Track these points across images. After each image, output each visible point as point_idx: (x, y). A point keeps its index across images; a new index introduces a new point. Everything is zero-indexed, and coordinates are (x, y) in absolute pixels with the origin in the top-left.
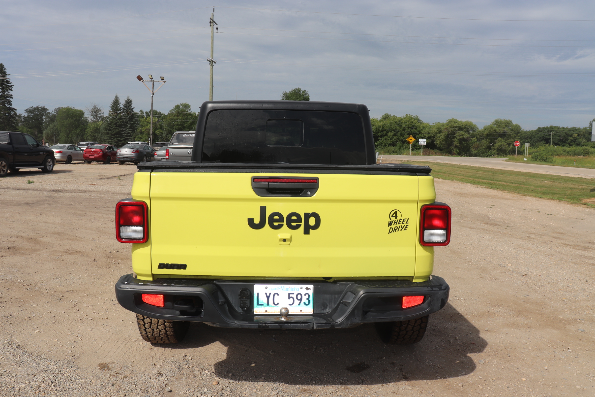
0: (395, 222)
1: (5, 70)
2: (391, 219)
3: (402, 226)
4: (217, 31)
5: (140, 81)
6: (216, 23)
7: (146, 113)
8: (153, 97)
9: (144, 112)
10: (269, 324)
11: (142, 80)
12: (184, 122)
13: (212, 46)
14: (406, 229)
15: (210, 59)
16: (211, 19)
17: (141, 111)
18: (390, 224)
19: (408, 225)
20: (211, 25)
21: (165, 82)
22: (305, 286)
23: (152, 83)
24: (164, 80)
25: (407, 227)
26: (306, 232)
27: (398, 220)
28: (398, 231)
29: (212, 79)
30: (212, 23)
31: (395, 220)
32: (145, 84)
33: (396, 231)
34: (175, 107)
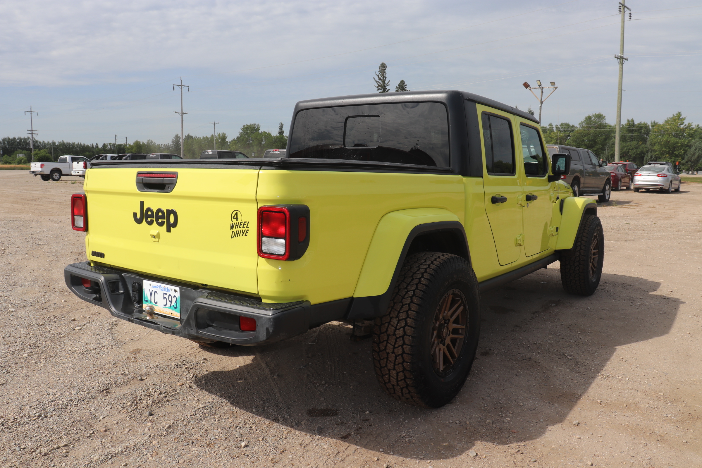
0: (236, 225)
1: (406, 87)
2: (232, 222)
3: (243, 230)
4: (630, 18)
5: (527, 88)
6: (628, 9)
7: (557, 127)
8: (541, 106)
9: (554, 126)
10: (134, 319)
11: (529, 88)
12: (595, 137)
13: (622, 39)
14: (247, 234)
15: (618, 55)
16: (620, 3)
17: (551, 125)
18: (232, 227)
19: (248, 230)
20: (620, 12)
21: (556, 88)
22: (174, 288)
23: (540, 90)
24: (556, 86)
25: (248, 233)
26: (169, 230)
27: (239, 223)
28: (239, 236)
29: (621, 81)
30: (622, 9)
31: (236, 223)
32: (532, 92)
33: (238, 236)
34: (586, 118)
